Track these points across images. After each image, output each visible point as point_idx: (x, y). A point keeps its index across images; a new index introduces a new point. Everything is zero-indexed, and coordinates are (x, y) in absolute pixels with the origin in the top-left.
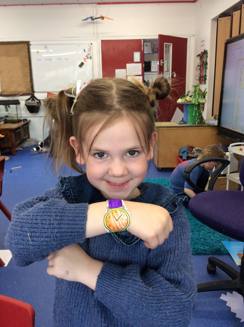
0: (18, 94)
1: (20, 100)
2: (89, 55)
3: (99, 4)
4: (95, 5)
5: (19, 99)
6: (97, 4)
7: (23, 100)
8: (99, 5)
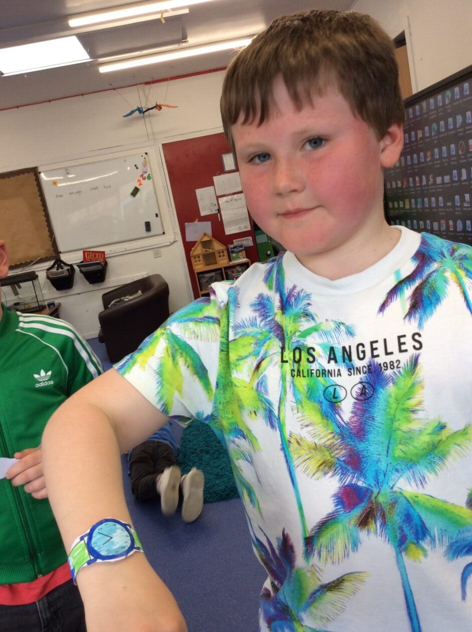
0: (32, 261)
1: (37, 271)
2: (145, 172)
3: (147, 83)
4: (141, 86)
5: (35, 270)
6: (144, 84)
7: (41, 270)
8: (148, 86)
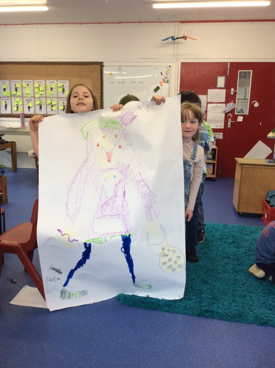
2: (167, 78)
3: (182, 22)
4: (177, 23)
6: (180, 22)
8: (182, 24)
